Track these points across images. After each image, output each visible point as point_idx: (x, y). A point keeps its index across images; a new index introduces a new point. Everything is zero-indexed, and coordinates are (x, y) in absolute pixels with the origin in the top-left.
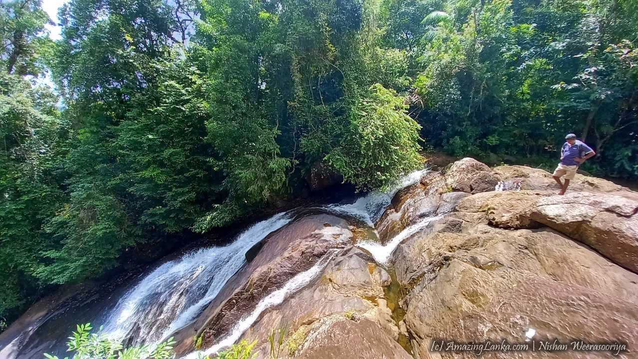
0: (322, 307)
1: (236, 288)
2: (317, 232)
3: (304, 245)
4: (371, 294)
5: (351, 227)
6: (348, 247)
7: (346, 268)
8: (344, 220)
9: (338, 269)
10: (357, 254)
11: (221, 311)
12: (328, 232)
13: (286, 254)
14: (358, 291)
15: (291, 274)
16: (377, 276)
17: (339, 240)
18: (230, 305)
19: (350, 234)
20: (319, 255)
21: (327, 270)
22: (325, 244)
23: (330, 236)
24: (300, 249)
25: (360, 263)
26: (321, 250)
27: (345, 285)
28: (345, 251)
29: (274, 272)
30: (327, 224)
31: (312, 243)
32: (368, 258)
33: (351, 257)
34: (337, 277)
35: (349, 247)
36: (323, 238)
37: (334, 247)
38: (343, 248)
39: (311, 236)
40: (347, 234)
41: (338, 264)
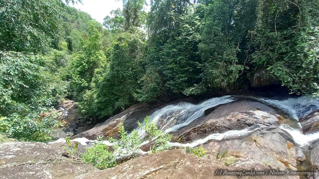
0: (246, 152)
1: (198, 125)
2: (251, 111)
3: (240, 116)
4: (285, 160)
5: (278, 115)
6: (273, 126)
7: (269, 138)
8: (273, 109)
9: (262, 137)
10: (280, 133)
11: (190, 131)
12: (259, 114)
13: (228, 118)
14: (275, 155)
15: (229, 128)
16: (294, 152)
17: (266, 121)
18: (194, 131)
19: (277, 120)
20: (250, 125)
21: (253, 134)
22: (255, 120)
23: (260, 116)
24: (237, 117)
25: (280, 139)
26: (251, 122)
27: (265, 147)
28: (270, 128)
29: (219, 124)
30: (259, 109)
31: (246, 117)
32: (289, 139)
33: (274, 133)
34: (261, 141)
35: (275, 127)
36: (254, 116)
37: (262, 124)
38: (269, 126)
39: (246, 113)
40: (273, 118)
41: (263, 134)
